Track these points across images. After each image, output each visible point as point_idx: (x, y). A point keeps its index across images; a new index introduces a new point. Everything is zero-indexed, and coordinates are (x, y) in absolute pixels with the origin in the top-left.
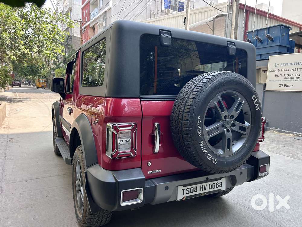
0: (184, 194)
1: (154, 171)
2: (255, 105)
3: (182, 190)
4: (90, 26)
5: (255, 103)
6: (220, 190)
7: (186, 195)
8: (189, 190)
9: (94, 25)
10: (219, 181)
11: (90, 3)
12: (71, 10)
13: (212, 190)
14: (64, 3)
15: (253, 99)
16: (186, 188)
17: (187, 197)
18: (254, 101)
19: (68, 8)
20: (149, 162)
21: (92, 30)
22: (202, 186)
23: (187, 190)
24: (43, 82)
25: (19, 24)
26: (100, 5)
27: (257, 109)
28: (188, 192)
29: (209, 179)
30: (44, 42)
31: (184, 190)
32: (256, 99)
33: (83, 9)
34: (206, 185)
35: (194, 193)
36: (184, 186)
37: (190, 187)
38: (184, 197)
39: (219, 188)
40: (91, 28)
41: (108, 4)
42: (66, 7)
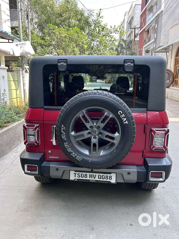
0: (75, 177)
1: (53, 157)
2: (123, 119)
3: (74, 173)
4: (146, 30)
5: (122, 118)
6: (110, 182)
7: (77, 178)
8: (80, 175)
9: (149, 28)
10: (109, 175)
11: (147, 9)
12: (133, 19)
13: (101, 180)
14: (128, 14)
15: (120, 114)
16: (77, 173)
17: (78, 179)
18: (121, 116)
19: (131, 17)
20: (50, 151)
21: (147, 32)
22: (92, 175)
23: (78, 174)
24: (110, 79)
25: (85, 40)
26: (155, 10)
27: (124, 123)
28: (79, 176)
29: (93, 171)
30: (101, 51)
31: (75, 174)
32: (123, 115)
33: (141, 16)
34: (96, 175)
35: (84, 178)
36: (75, 171)
37: (81, 173)
38: (75, 179)
39: (108, 180)
40: (146, 31)
41: (160, 7)
42: (130, 16)
